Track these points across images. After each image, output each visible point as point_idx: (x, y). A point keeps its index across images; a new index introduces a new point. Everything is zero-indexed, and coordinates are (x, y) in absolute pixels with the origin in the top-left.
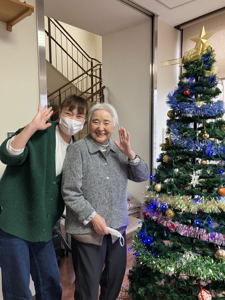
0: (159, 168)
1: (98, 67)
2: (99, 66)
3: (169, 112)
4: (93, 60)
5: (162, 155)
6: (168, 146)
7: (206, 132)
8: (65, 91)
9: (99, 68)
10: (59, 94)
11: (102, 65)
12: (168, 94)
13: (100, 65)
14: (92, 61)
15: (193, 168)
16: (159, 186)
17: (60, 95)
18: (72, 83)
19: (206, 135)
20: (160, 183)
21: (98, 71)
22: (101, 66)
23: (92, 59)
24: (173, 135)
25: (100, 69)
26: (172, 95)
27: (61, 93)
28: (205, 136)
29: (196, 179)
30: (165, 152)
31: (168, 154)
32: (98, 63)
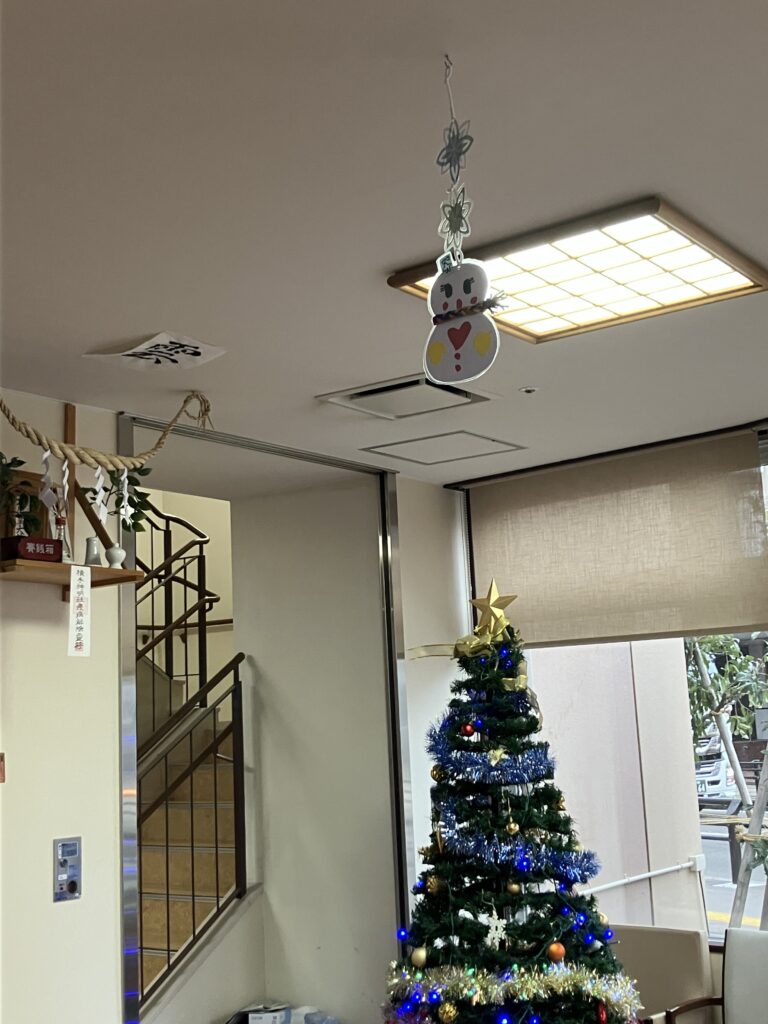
0: (420, 907)
2: (198, 546)
3: (435, 768)
4: (171, 522)
5: (425, 875)
6: (437, 854)
7: (511, 820)
9: (198, 554)
11: (206, 542)
12: (429, 728)
13: (201, 544)
14: (167, 525)
15: (490, 901)
16: (421, 954)
19: (512, 826)
20: (425, 945)
21: (193, 564)
23: (168, 519)
24: (445, 827)
25: (201, 559)
26: (438, 730)
28: (511, 829)
29: (499, 927)
30: (432, 867)
31: (436, 873)
32: (195, 537)
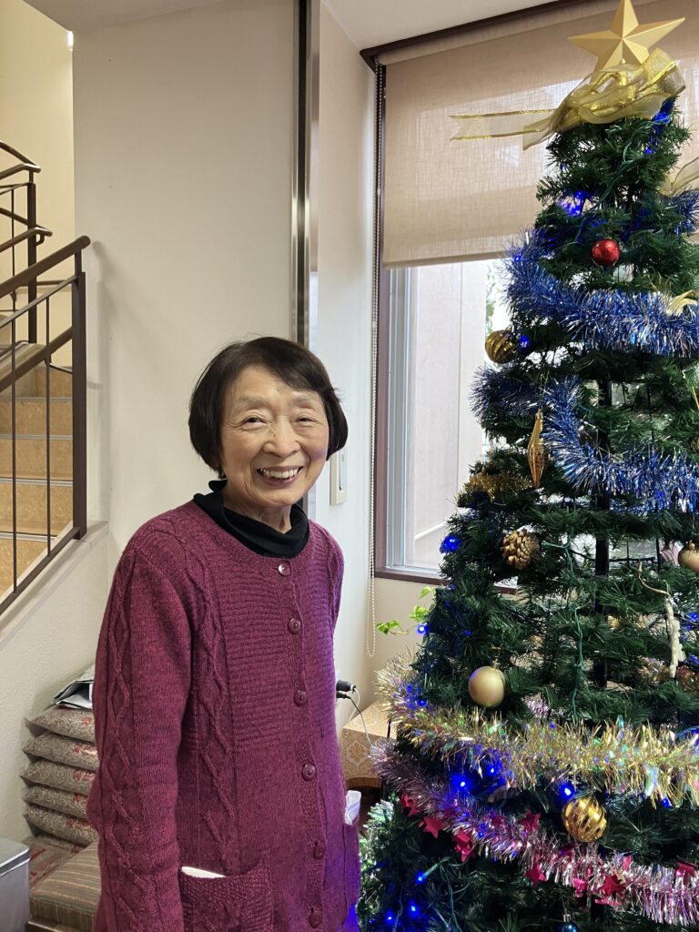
1: (23, 177)
2: (27, 172)
9: (27, 181)
11: (38, 171)
13: (32, 171)
15: (662, 587)
16: (493, 682)
21: (22, 194)
22: (35, 174)
25: (31, 188)
32: (20, 162)
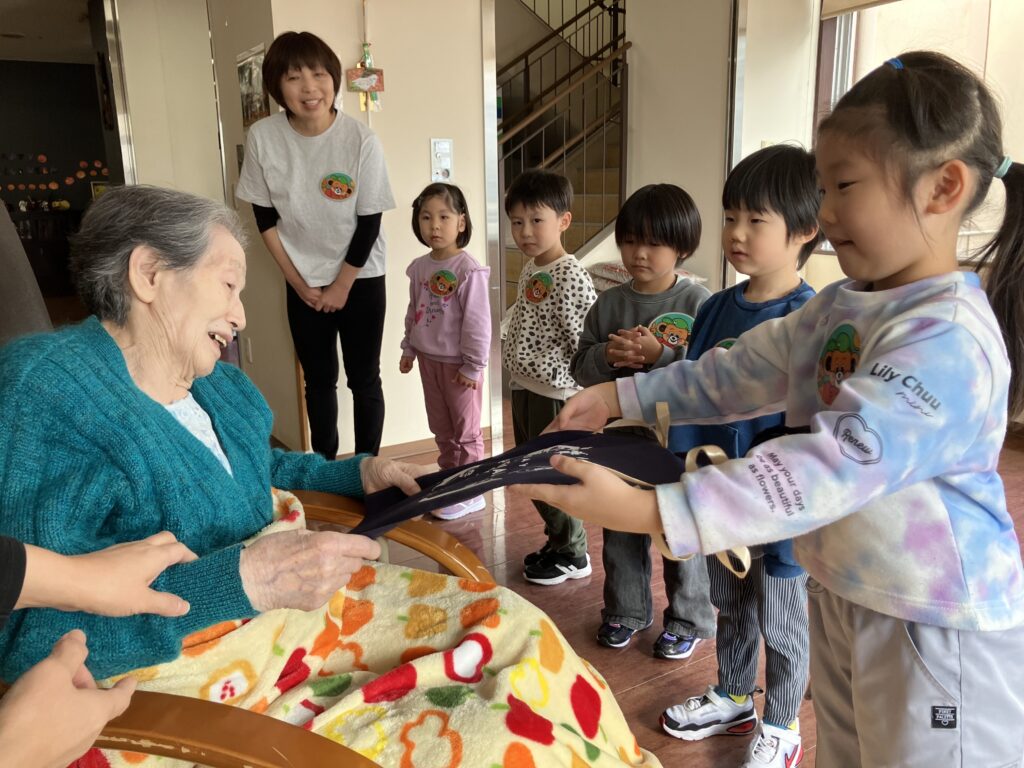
8: (540, 58)
10: (523, 67)
17: (527, 71)
18: (561, 34)
27: (529, 63)
